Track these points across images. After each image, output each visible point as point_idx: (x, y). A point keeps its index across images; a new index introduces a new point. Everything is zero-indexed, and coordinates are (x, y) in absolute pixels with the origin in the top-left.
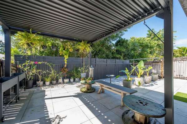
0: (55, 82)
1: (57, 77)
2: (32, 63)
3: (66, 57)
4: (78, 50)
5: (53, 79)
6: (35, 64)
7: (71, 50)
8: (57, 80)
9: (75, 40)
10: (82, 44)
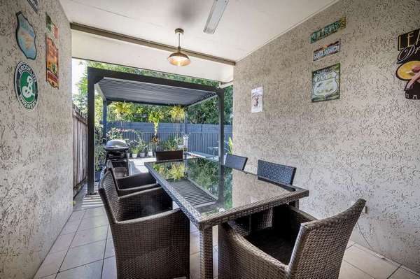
0: (143, 154)
1: (146, 149)
2: (119, 130)
3: (156, 124)
4: (170, 116)
5: (140, 151)
6: (121, 132)
7: (162, 117)
8: (146, 153)
9: (167, 105)
10: (174, 108)
